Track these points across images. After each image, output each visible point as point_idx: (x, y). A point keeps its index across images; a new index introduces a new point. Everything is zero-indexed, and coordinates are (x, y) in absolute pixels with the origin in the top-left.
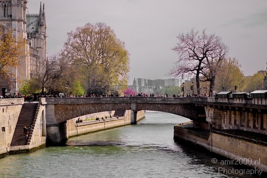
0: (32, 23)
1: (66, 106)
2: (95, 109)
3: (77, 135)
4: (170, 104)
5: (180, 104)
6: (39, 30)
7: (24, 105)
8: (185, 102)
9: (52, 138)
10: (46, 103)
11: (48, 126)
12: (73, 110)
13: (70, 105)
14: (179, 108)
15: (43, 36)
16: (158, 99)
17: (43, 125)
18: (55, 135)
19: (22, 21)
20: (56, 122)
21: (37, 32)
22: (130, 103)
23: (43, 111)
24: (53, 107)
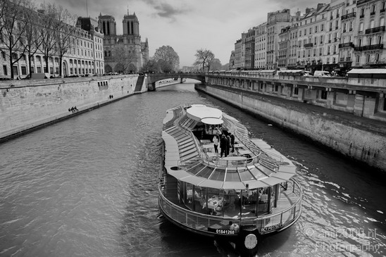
0: (143, 46)
1: (155, 77)
2: (165, 78)
3: (160, 87)
5: (196, 75)
6: (146, 48)
7: (139, 77)
9: (150, 88)
11: (148, 84)
15: (147, 51)
19: (139, 45)
20: (151, 83)
23: (146, 78)
24: (150, 77)
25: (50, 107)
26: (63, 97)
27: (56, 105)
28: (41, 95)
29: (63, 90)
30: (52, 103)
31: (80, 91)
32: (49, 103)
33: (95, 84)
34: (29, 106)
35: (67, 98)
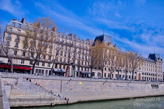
25: (122, 92)
26: (129, 89)
27: (125, 92)
28: (119, 86)
29: (130, 85)
30: (123, 90)
31: (139, 87)
32: (122, 90)
33: (150, 85)
34: (112, 90)
35: (132, 89)
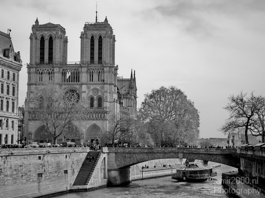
0: (124, 86)
1: (125, 155)
2: (149, 157)
3: (143, 179)
4: (212, 154)
5: (221, 155)
6: (130, 92)
7: (89, 153)
8: (225, 153)
9: (112, 180)
10: (108, 152)
11: (109, 171)
12: (130, 158)
13: (127, 153)
14: (220, 158)
15: (133, 97)
16: (201, 150)
17: (104, 169)
18: (115, 178)
19: (113, 84)
20: (116, 168)
21: (129, 93)
22: (178, 153)
23: (105, 158)
24: (114, 155)
